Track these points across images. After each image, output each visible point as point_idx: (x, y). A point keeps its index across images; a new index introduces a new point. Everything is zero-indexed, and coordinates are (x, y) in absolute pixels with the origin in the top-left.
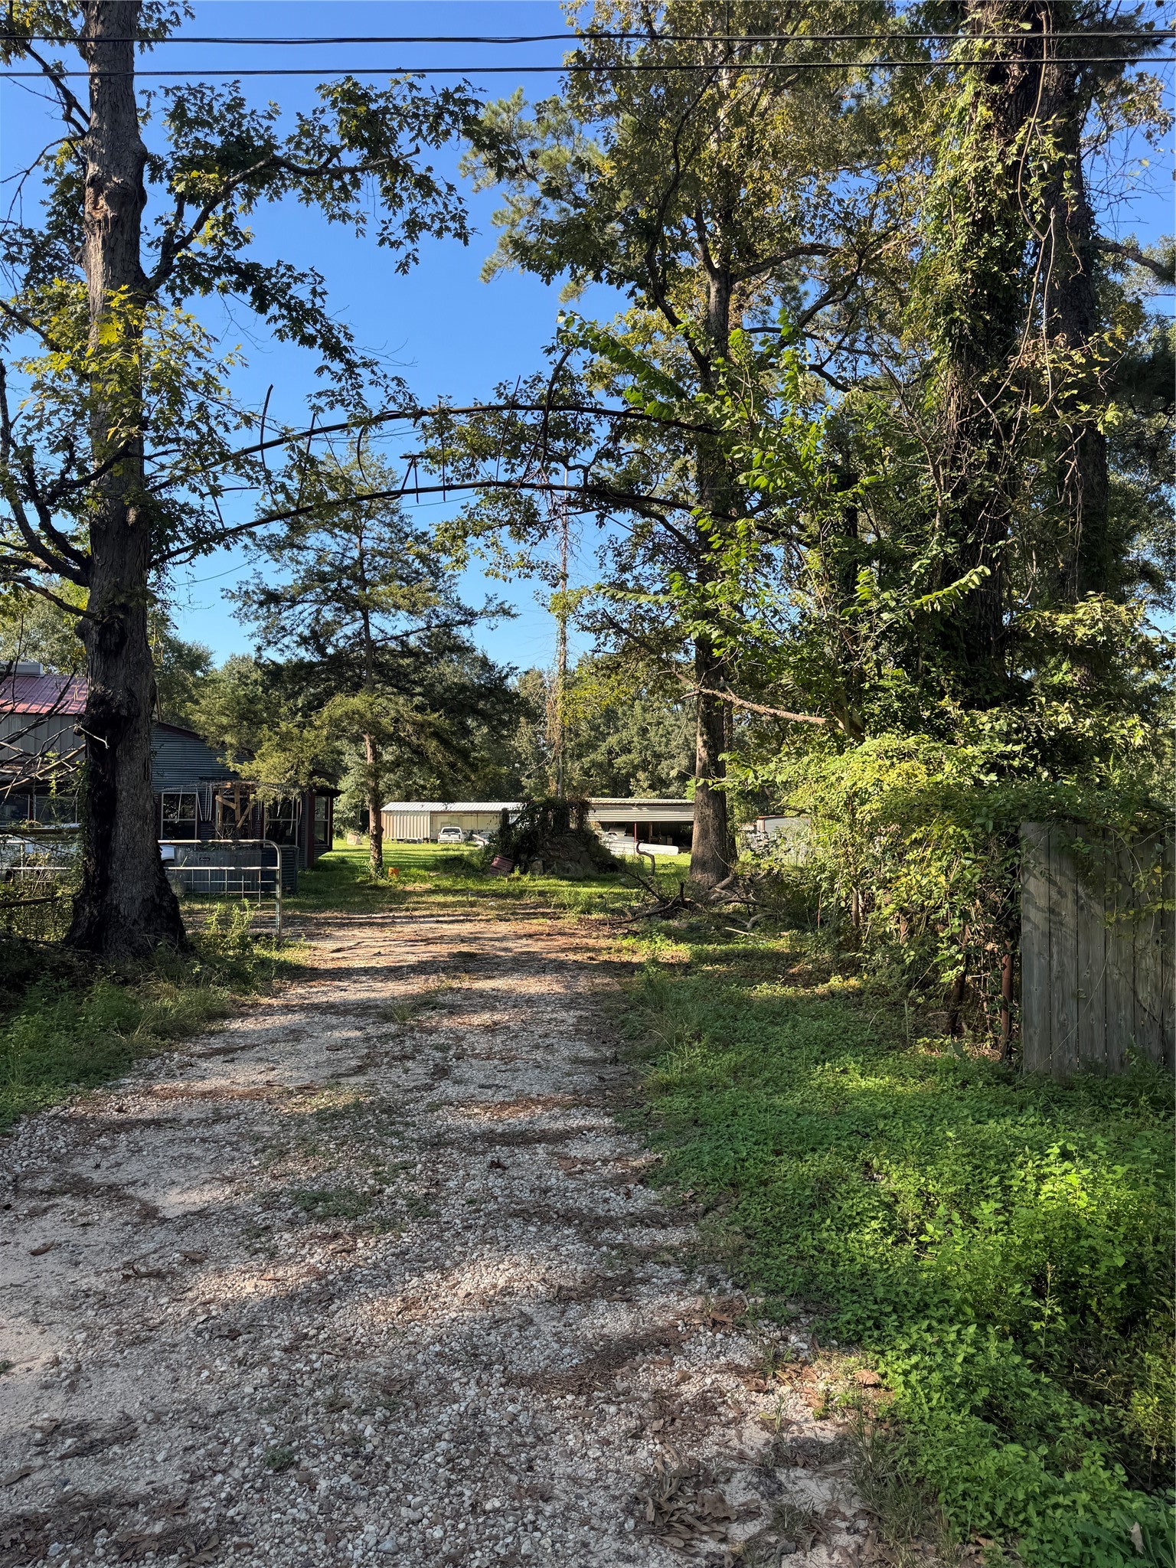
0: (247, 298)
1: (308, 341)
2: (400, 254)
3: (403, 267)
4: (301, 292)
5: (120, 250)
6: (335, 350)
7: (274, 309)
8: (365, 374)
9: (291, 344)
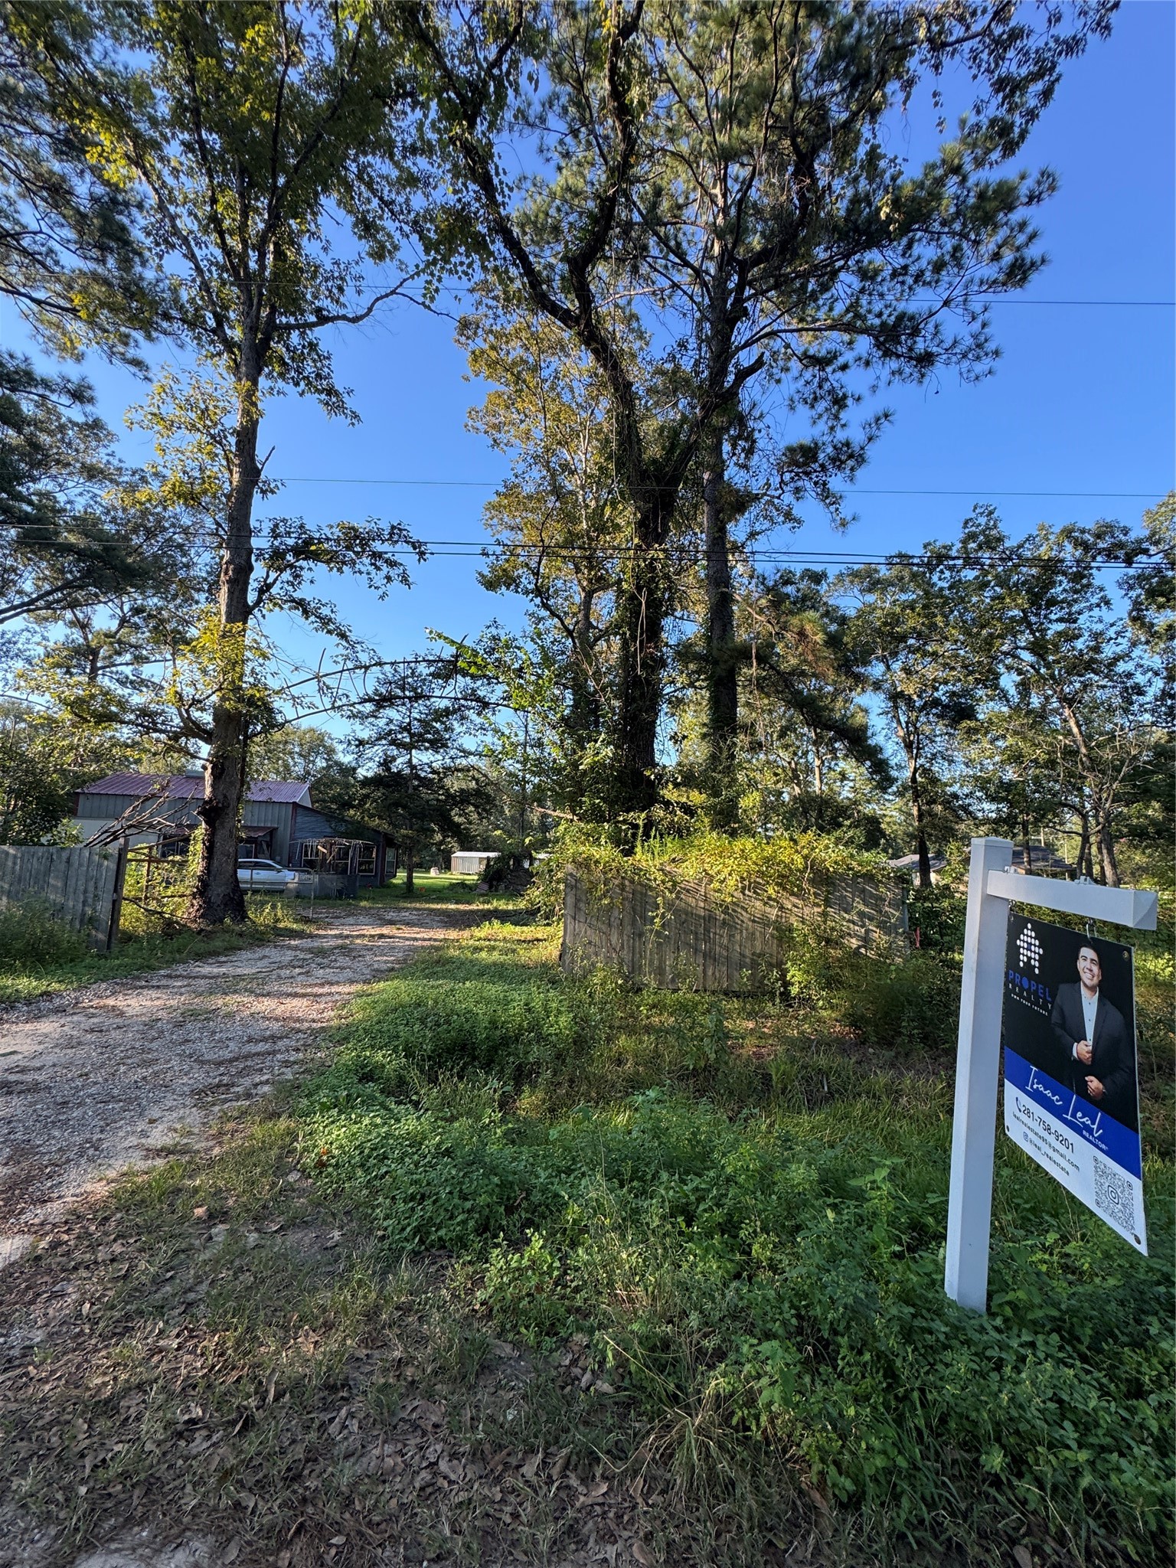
0: (300, 613)
1: (329, 632)
2: (380, 592)
3: (382, 597)
4: (325, 611)
5: (236, 593)
6: (343, 636)
7: (312, 618)
8: (359, 648)
9: (323, 634)
